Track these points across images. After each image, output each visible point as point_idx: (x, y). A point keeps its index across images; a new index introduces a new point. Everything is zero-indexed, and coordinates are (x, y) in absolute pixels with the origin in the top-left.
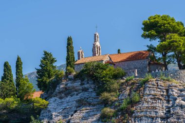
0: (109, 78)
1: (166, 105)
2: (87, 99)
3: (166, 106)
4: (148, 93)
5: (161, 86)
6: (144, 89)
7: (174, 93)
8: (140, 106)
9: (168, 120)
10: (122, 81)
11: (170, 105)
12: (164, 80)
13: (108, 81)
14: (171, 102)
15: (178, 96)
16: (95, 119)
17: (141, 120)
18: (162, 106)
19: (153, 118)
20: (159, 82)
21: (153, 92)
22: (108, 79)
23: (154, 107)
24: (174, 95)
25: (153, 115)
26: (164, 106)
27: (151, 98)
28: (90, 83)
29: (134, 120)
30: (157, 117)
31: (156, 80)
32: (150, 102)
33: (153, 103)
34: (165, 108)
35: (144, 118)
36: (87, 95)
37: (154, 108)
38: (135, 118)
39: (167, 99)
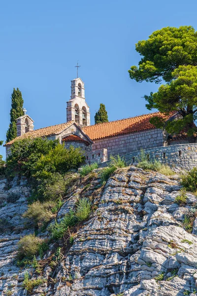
0: (48, 171)
1: (136, 223)
2: (11, 217)
3: (134, 227)
4: (107, 199)
5: (134, 181)
6: (103, 190)
7: (154, 196)
8: (87, 228)
9: (131, 258)
10: (75, 176)
11: (142, 224)
12: (145, 168)
13: (46, 177)
14: (145, 218)
15: (161, 203)
16: (8, 261)
17: (82, 259)
18: (127, 227)
19: (105, 255)
20: (134, 174)
21: (116, 197)
22: (47, 173)
23: (109, 229)
24: (153, 202)
25: (107, 246)
26: (130, 227)
27: (110, 211)
28: (22, 183)
29: (71, 260)
30: (112, 252)
31: (129, 170)
32: (106, 218)
33: (111, 221)
34: (131, 231)
35: (87, 255)
36: (13, 209)
37: (111, 232)
38: (73, 255)
39: (140, 210)
